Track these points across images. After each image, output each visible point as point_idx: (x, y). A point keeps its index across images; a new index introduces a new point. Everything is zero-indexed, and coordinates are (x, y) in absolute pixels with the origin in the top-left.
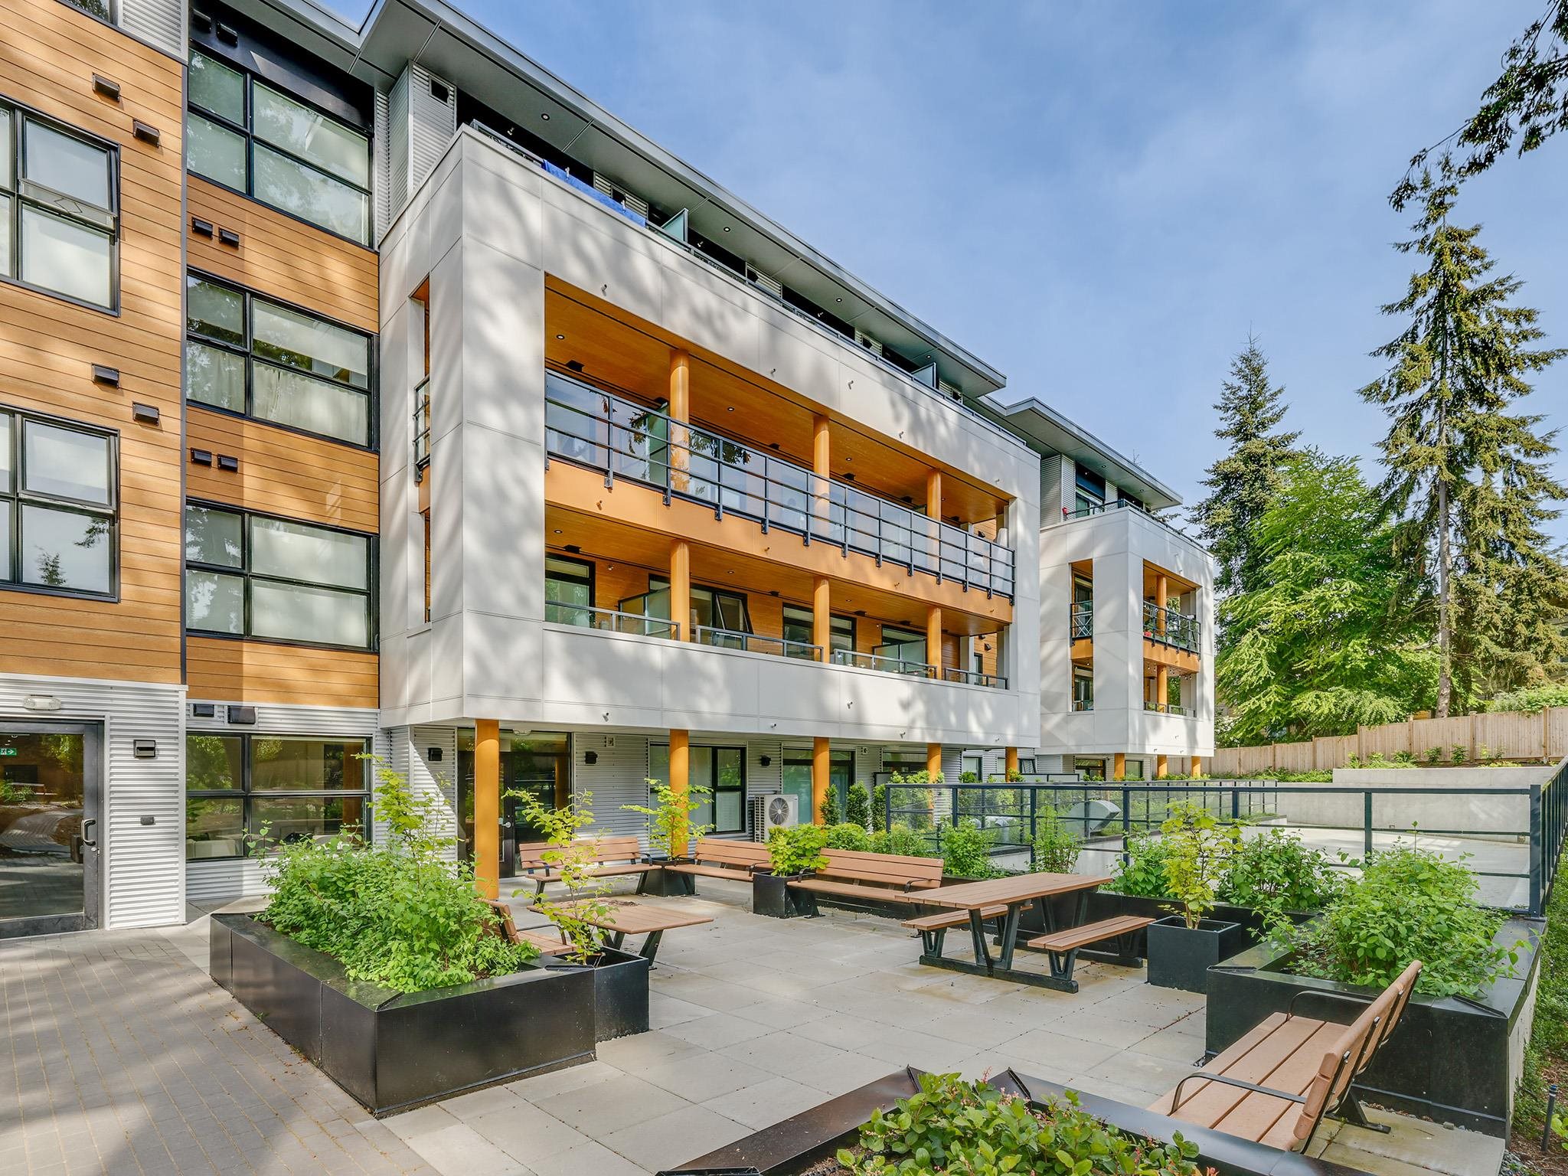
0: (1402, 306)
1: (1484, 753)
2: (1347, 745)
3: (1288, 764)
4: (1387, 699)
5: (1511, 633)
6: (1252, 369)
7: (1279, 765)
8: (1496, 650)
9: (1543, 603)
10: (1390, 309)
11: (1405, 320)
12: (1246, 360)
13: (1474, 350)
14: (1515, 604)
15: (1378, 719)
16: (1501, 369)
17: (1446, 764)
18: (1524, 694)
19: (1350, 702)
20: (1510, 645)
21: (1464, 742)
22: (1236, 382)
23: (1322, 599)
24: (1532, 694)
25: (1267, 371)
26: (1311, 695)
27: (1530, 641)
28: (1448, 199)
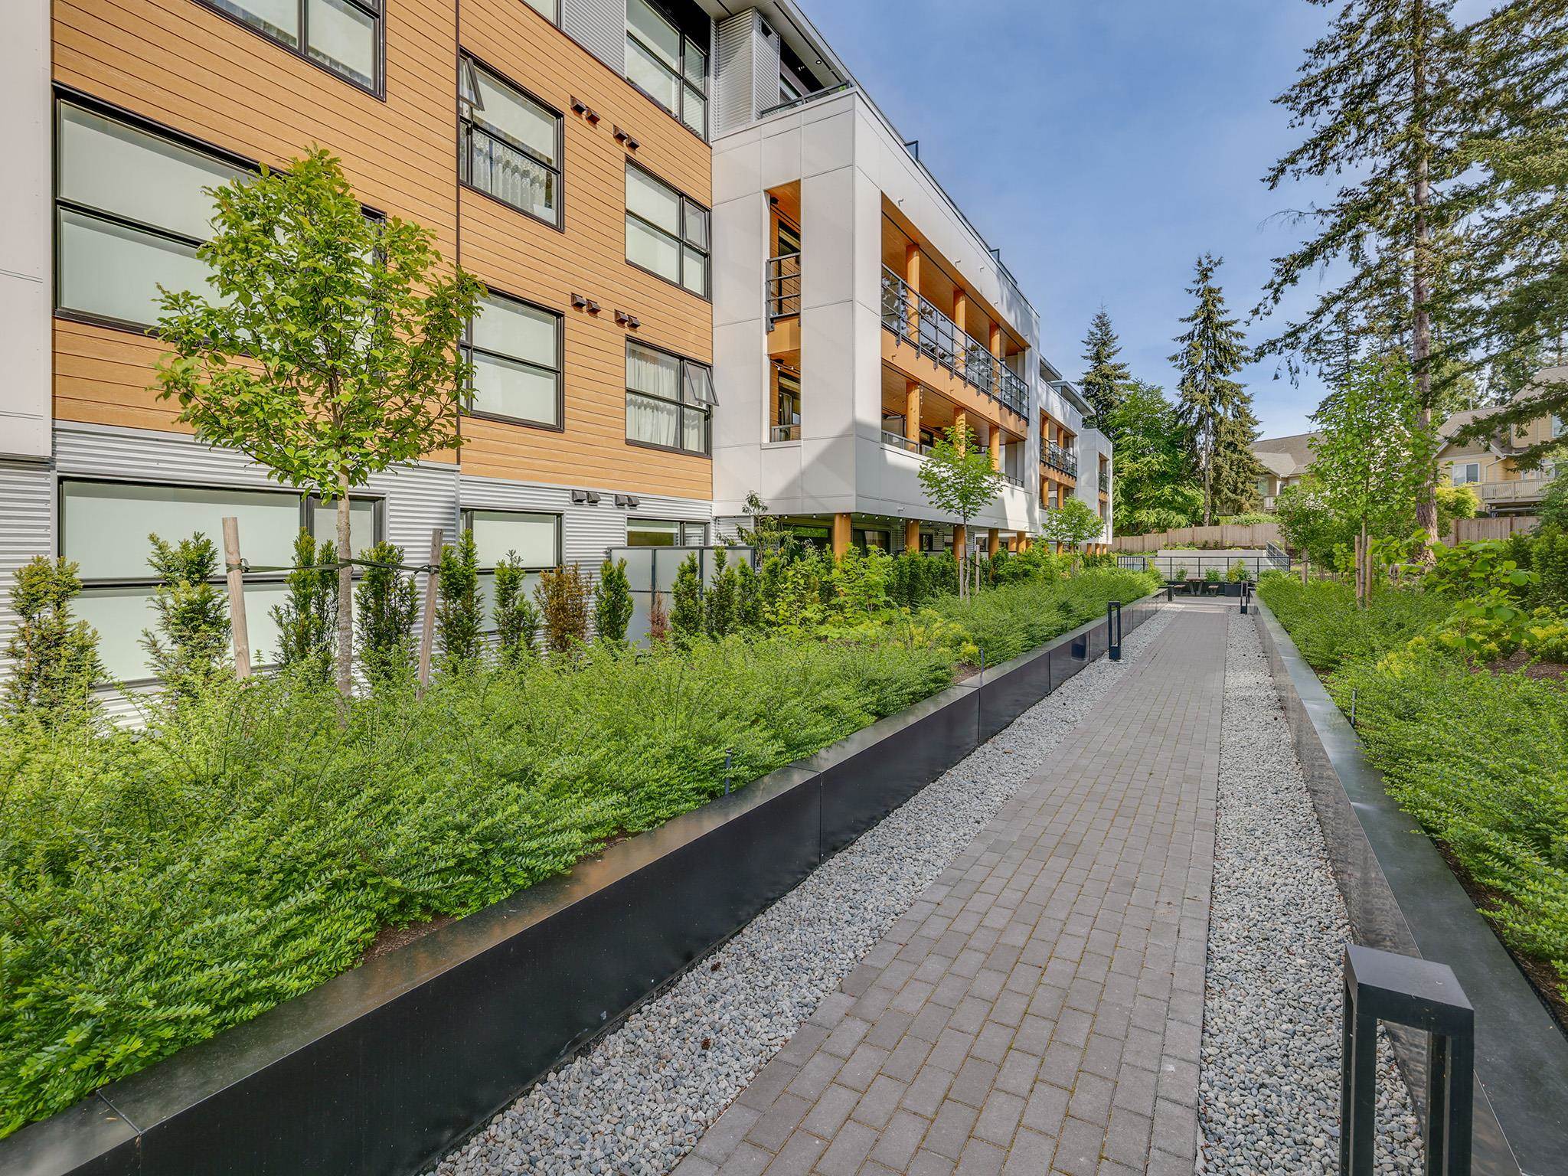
0: (1188, 320)
1: (1228, 544)
2: (1162, 538)
3: (1129, 547)
4: (1182, 516)
5: (1236, 486)
6: (1102, 323)
7: (1123, 548)
8: (1230, 494)
9: (1248, 473)
10: (1182, 320)
11: (1188, 327)
12: (1099, 317)
13: (1220, 349)
14: (1237, 473)
15: (1179, 525)
16: (1233, 362)
17: (1211, 549)
18: (1243, 517)
19: (1164, 516)
20: (1234, 492)
21: (1218, 538)
22: (1095, 330)
23: (1149, 462)
24: (1247, 516)
25: (1111, 327)
26: (1144, 512)
27: (1243, 491)
28: (1209, 274)
